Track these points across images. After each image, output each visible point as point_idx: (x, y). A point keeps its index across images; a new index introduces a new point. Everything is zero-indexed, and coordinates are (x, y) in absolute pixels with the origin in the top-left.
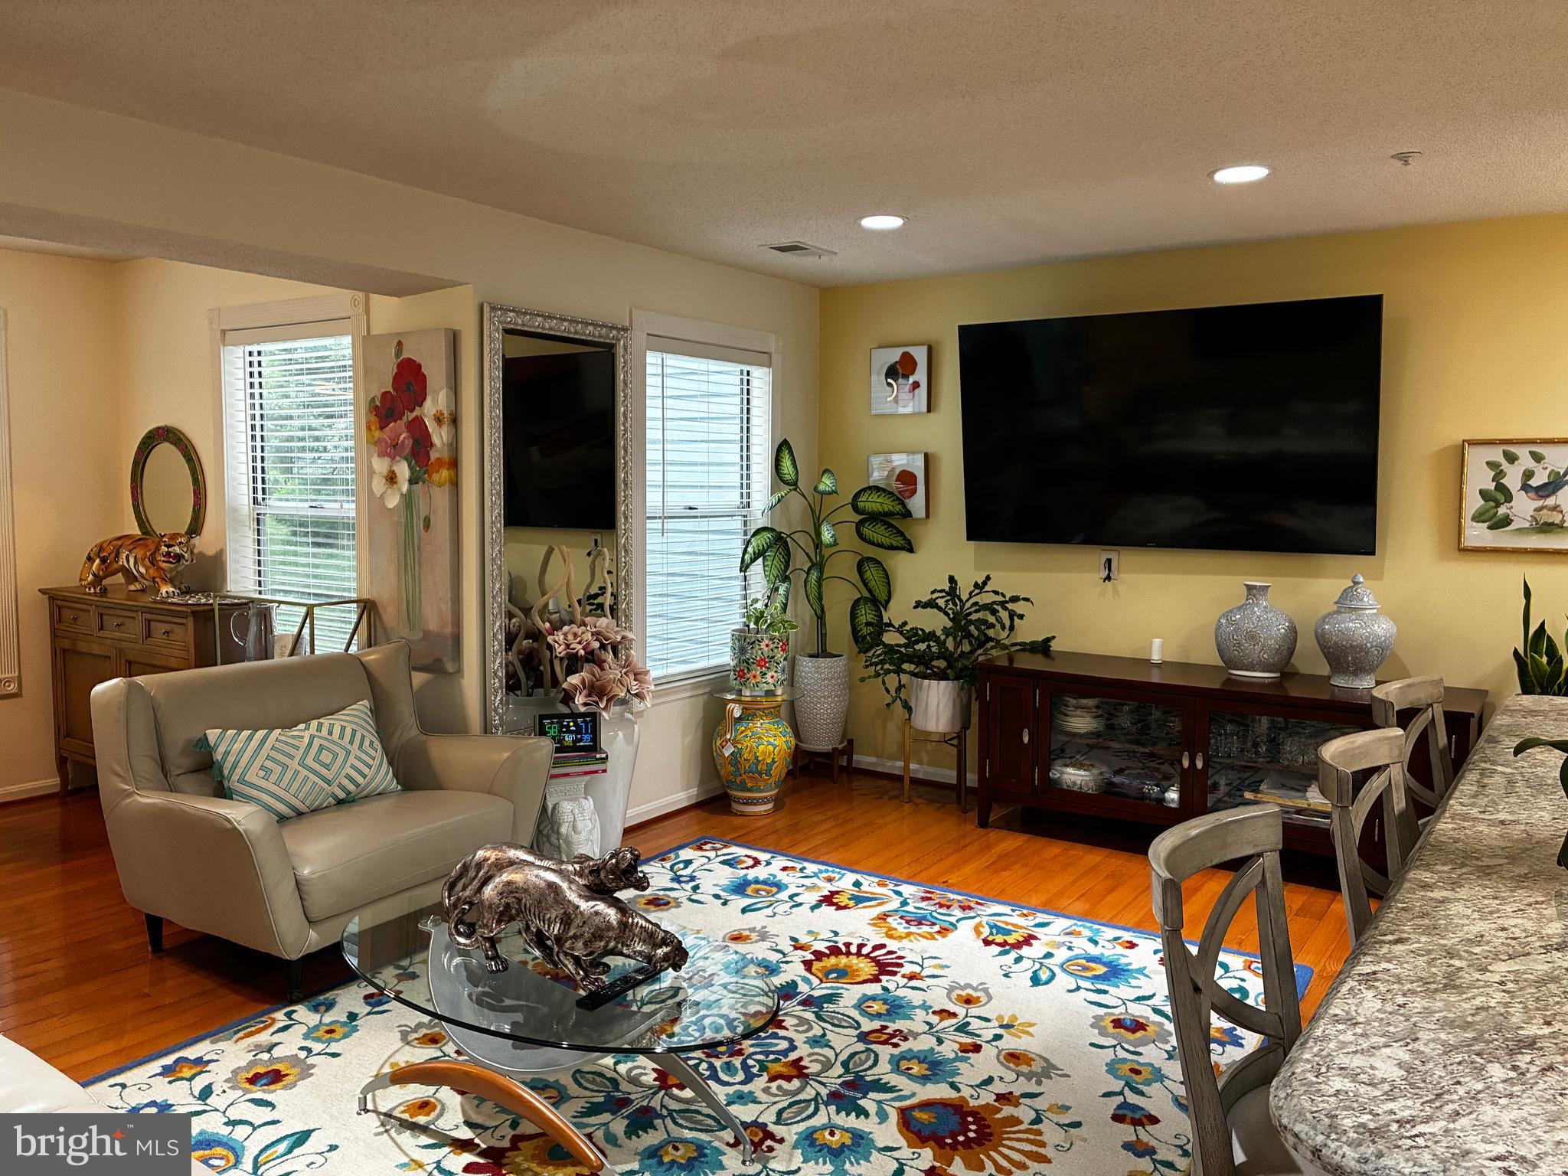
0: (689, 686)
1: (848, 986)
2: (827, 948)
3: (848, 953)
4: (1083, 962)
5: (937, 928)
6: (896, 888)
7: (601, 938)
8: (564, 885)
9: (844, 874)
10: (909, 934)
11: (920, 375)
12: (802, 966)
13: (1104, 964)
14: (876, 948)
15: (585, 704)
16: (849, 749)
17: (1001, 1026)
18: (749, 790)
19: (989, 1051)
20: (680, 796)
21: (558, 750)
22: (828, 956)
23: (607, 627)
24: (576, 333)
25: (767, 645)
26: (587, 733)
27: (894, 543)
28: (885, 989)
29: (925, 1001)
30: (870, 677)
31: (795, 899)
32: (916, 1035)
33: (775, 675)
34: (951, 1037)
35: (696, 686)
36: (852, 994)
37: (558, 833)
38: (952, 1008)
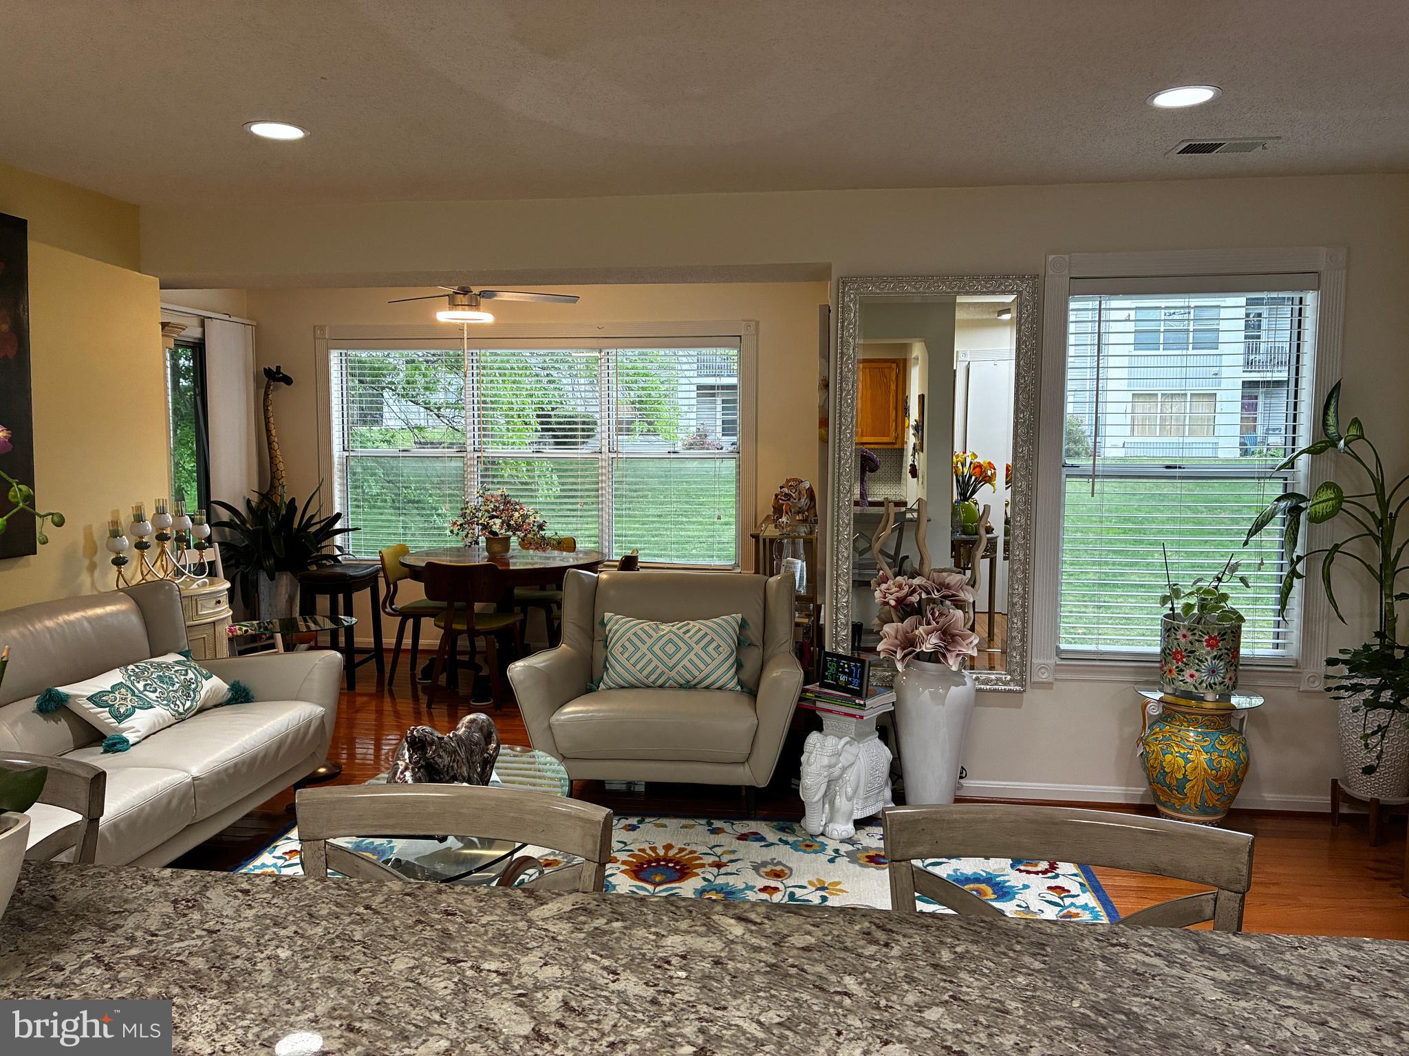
21: (833, 688)
25: (1184, 636)
26: (856, 677)
33: (1197, 674)
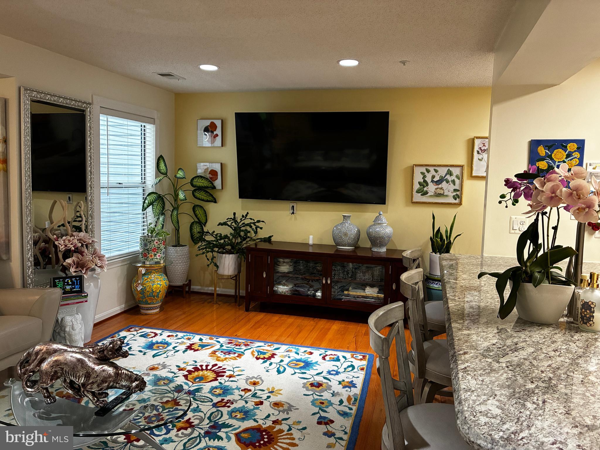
0: (120, 261)
1: (205, 384)
2: (193, 368)
3: (202, 370)
4: (295, 362)
5: (236, 355)
6: (217, 340)
7: (106, 382)
8: (86, 359)
9: (194, 336)
10: (226, 359)
11: (218, 131)
12: (183, 378)
13: (303, 362)
14: (214, 366)
15: (75, 272)
16: (189, 283)
17: (269, 392)
18: (149, 304)
19: (266, 403)
20: (117, 309)
21: (64, 293)
22: (194, 372)
23: (84, 237)
24: (67, 103)
25: (157, 243)
26: (77, 284)
27: (209, 199)
28: (220, 383)
29: (237, 386)
30: (200, 254)
31: (175, 349)
32: (236, 401)
33: (160, 255)
34: (250, 400)
35: (123, 261)
36: (207, 387)
37: (65, 331)
38: (249, 387)
